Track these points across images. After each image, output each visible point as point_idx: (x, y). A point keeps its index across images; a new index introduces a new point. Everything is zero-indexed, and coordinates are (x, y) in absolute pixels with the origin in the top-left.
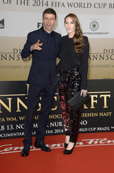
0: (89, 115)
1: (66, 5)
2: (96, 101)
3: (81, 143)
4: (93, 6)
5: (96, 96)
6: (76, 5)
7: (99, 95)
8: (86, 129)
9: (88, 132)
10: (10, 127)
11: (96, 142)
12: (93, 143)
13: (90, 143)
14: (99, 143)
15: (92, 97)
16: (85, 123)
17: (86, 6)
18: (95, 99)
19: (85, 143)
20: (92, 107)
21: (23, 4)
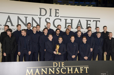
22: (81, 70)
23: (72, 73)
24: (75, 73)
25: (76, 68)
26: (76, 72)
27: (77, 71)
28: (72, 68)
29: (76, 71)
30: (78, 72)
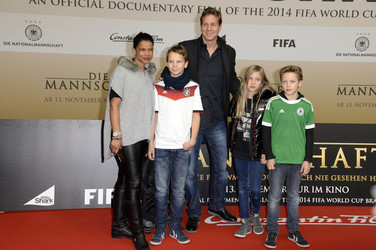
0: (353, 178)
1: (318, 13)
2: (364, 158)
3: (339, 220)
4: (361, 14)
5: (365, 150)
6: (334, 14)
7: (369, 148)
8: (347, 200)
9: (350, 204)
10: (230, 189)
11: (363, 221)
12: (358, 222)
13: (354, 220)
14: (367, 222)
15: (358, 150)
16: (346, 190)
17: (350, 14)
18: (362, 153)
19: (345, 220)
20: (358, 166)
21: (254, 13)
22: (359, 157)
23: (323, 165)
24: (335, 166)
25: (341, 151)
26: (340, 163)
27: (344, 159)
28: (323, 150)
29: (337, 159)
30: (346, 166)
